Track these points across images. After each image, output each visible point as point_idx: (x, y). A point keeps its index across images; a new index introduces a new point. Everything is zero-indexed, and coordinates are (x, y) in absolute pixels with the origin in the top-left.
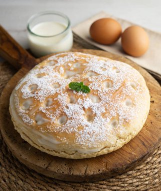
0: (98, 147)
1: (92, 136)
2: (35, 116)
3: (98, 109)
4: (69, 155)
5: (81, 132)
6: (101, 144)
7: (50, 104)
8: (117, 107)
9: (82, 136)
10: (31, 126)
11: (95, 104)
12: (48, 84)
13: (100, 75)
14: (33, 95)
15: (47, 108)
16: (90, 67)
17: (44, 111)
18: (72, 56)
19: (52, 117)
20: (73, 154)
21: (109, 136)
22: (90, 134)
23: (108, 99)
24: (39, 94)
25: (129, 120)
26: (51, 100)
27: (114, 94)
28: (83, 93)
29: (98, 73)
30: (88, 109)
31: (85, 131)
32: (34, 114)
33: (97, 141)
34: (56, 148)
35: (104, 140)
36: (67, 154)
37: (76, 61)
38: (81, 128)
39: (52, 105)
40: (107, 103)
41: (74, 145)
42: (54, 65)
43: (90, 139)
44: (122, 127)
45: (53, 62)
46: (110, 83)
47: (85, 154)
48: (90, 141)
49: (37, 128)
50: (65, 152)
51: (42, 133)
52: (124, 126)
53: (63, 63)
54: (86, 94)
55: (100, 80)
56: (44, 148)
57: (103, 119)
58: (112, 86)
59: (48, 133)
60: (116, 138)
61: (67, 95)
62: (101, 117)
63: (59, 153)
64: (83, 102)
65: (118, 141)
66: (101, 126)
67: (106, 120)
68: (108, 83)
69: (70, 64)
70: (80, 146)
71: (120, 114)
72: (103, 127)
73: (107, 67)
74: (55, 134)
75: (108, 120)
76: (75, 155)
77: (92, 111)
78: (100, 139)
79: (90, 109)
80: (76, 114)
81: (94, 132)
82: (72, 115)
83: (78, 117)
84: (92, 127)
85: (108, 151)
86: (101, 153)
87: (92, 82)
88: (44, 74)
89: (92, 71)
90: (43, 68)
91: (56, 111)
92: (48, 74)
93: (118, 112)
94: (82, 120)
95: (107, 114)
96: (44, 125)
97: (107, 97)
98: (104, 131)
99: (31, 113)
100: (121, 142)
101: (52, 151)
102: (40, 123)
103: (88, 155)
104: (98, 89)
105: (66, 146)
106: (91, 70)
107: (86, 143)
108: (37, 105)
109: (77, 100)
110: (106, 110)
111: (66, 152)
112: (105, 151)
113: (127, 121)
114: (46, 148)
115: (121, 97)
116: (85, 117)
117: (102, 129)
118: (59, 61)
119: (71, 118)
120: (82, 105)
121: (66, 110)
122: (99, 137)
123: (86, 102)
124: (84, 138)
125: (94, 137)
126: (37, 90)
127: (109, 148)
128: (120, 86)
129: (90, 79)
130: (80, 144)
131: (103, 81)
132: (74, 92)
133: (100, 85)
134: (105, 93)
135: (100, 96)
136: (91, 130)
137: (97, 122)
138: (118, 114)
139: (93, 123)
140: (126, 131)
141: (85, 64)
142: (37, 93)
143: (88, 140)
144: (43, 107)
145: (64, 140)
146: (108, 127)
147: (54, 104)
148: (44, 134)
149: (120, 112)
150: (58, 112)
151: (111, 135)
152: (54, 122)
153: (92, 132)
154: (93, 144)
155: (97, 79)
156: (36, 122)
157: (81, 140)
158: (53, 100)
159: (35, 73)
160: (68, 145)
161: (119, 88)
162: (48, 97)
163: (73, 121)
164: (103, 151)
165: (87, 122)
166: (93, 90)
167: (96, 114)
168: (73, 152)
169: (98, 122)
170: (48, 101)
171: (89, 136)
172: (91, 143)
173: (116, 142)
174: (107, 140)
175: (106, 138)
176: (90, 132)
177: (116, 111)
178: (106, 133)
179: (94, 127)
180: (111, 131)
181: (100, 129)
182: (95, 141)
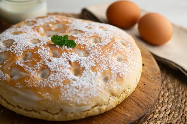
0: (88, 104)
1: (81, 91)
2: (10, 71)
3: (86, 63)
4: (53, 114)
5: (68, 86)
6: (92, 101)
7: (29, 57)
8: (108, 61)
9: (68, 90)
10: (5, 81)
11: (83, 58)
12: (27, 40)
13: (85, 32)
14: (8, 49)
15: (26, 61)
16: (74, 26)
17: (21, 65)
18: (52, 18)
19: (31, 71)
20: (57, 114)
21: (101, 91)
22: (78, 89)
23: (97, 53)
24: (16, 48)
25: (123, 74)
26: (30, 54)
27: (103, 48)
28: (68, 48)
29: (84, 31)
30: (74, 63)
31: (72, 85)
32: (9, 68)
33: (87, 96)
34: (36, 107)
35: (95, 95)
36: (50, 114)
37: (58, 22)
38: (67, 82)
39: (31, 59)
40: (96, 57)
41: (59, 101)
42: (32, 25)
43: (79, 94)
44: (115, 83)
45: (31, 23)
46: (98, 39)
47: (72, 113)
48: (79, 97)
49: (12, 83)
50: (47, 111)
51: (18, 88)
52: (118, 81)
53: (42, 24)
54: (71, 49)
55: (86, 36)
56: (21, 108)
57: (93, 73)
58: (100, 42)
59: (26, 88)
60: (108, 95)
61: (49, 49)
62: (91, 71)
63: (39, 113)
64: (69, 56)
65: (111, 98)
66: (91, 80)
67: (96, 74)
68: (95, 39)
69: (51, 25)
70: (66, 103)
71: (112, 68)
72: (93, 81)
73: (92, 26)
74: (35, 89)
75: (99, 74)
76: (59, 114)
77: (80, 65)
78: (90, 94)
79: (77, 63)
80: (61, 68)
81: (83, 87)
82: (56, 68)
83: (63, 71)
84: (80, 81)
85: (100, 110)
86: (91, 113)
87: (77, 38)
88: (21, 32)
89: (76, 30)
90: (20, 27)
91: (36, 64)
92: (26, 33)
93: (110, 67)
94: (68, 74)
95: (97, 68)
96: (22, 80)
97: (96, 51)
98: (95, 86)
99: (5, 68)
100: (114, 100)
101: (30, 111)
102: (16, 77)
103: (76, 114)
104: (85, 43)
105: (49, 103)
106: (75, 28)
107: (74, 99)
108: (13, 59)
109: (61, 54)
110: (96, 63)
111: (49, 111)
112: (96, 110)
113: (120, 75)
114: (23, 108)
115: (112, 52)
116: (72, 71)
117: (92, 83)
118: (38, 21)
119: (55, 72)
120: (67, 58)
121: (48, 63)
122: (89, 92)
123: (71, 56)
124: (72, 93)
125: (83, 92)
126: (13, 44)
127: (101, 106)
128: (109, 42)
129: (75, 36)
130: (66, 100)
131: (90, 38)
132: (57, 46)
133: (87, 40)
134: (93, 48)
135: (88, 50)
136: (79, 84)
137: (85, 76)
138: (110, 69)
139: (82, 76)
140: (120, 87)
141: (67, 25)
142: (13, 47)
143: (76, 95)
144: (20, 61)
145: (47, 95)
146: (99, 82)
147: (33, 57)
148: (21, 89)
149: (112, 66)
150: (38, 65)
151: (103, 91)
152: (33, 77)
153: (80, 87)
154: (82, 100)
155: (82, 35)
156: (11, 77)
157: (67, 95)
158: (33, 54)
159: (10, 32)
160: (52, 101)
161: (109, 43)
162: (27, 51)
163: (57, 74)
164: (93, 109)
165: (74, 76)
166: (79, 45)
167: (84, 67)
168: (58, 111)
169: (87, 76)
170: (26, 55)
171: (77, 91)
172: (80, 98)
173: (109, 100)
174: (98, 96)
175: (97, 93)
176: (78, 86)
177: (107, 65)
178: (98, 88)
179: (82, 81)
180: (102, 86)
181: (90, 84)
182: (85, 97)
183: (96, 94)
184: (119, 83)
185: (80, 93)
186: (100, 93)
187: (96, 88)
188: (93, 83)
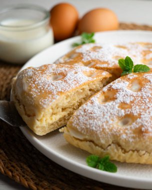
0: (81, 133)
1: (86, 115)
3: (124, 96)
6: (87, 132)
8: (149, 108)
11: (129, 91)
21: (104, 129)
22: (85, 112)
23: (148, 94)
25: (147, 130)
30: (114, 90)
31: (85, 106)
33: (86, 124)
35: (94, 128)
40: (142, 97)
43: (81, 117)
44: (129, 132)
48: (79, 119)
52: (135, 133)
57: (117, 108)
60: (111, 139)
62: (118, 105)
64: (119, 82)
65: (113, 146)
66: (107, 113)
67: (119, 111)
75: (122, 113)
77: (116, 94)
78: (90, 124)
81: (91, 113)
93: (143, 113)
98: (104, 120)
110: (132, 102)
122: (91, 121)
123: (121, 83)
125: (86, 118)
127: (96, 145)
136: (91, 109)
137: (106, 106)
138: (140, 115)
139: (104, 104)
140: (131, 140)
146: (113, 120)
149: (146, 115)
153: (89, 112)
154: (78, 124)
167: (116, 99)
169: (108, 107)
171: (82, 113)
172: (78, 121)
173: (110, 145)
174: (97, 132)
175: (99, 128)
176: (88, 110)
177: (141, 111)
178: (104, 124)
179: (97, 108)
180: (111, 126)
181: (102, 115)
182: (83, 123)
183: (96, 128)
184: (135, 135)
185: (83, 116)
186: (101, 130)
187: (103, 123)
188: (106, 116)
